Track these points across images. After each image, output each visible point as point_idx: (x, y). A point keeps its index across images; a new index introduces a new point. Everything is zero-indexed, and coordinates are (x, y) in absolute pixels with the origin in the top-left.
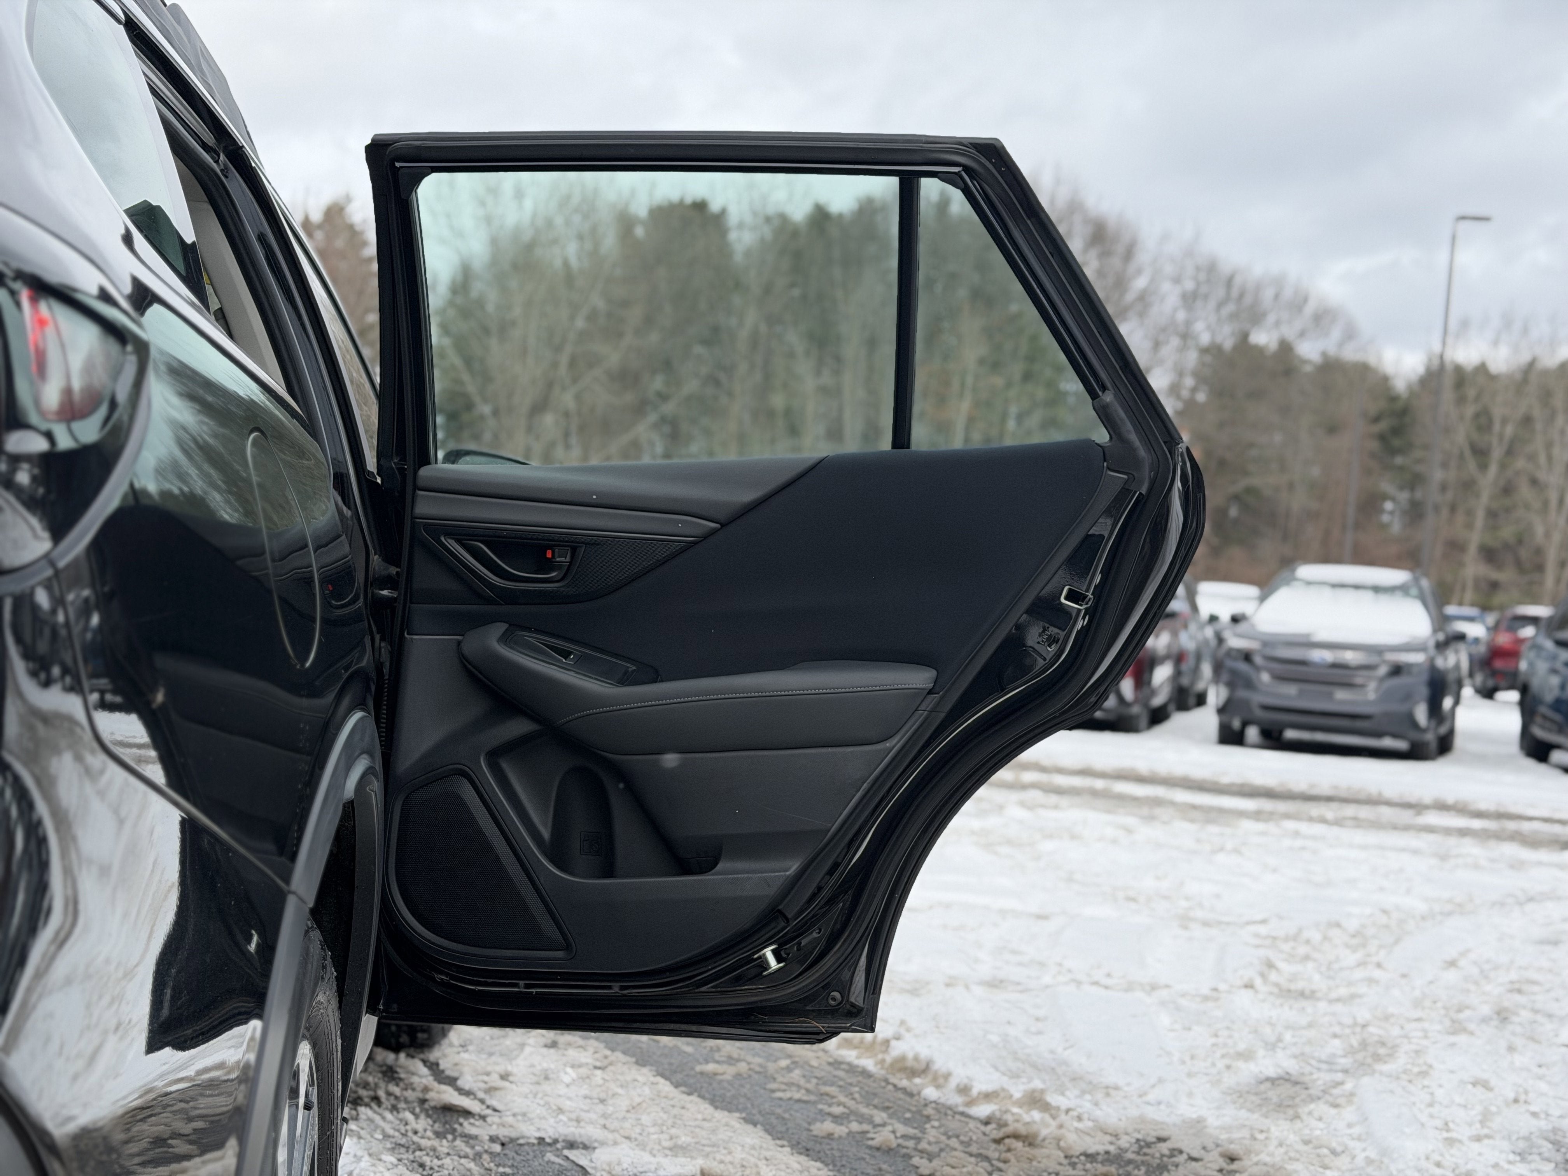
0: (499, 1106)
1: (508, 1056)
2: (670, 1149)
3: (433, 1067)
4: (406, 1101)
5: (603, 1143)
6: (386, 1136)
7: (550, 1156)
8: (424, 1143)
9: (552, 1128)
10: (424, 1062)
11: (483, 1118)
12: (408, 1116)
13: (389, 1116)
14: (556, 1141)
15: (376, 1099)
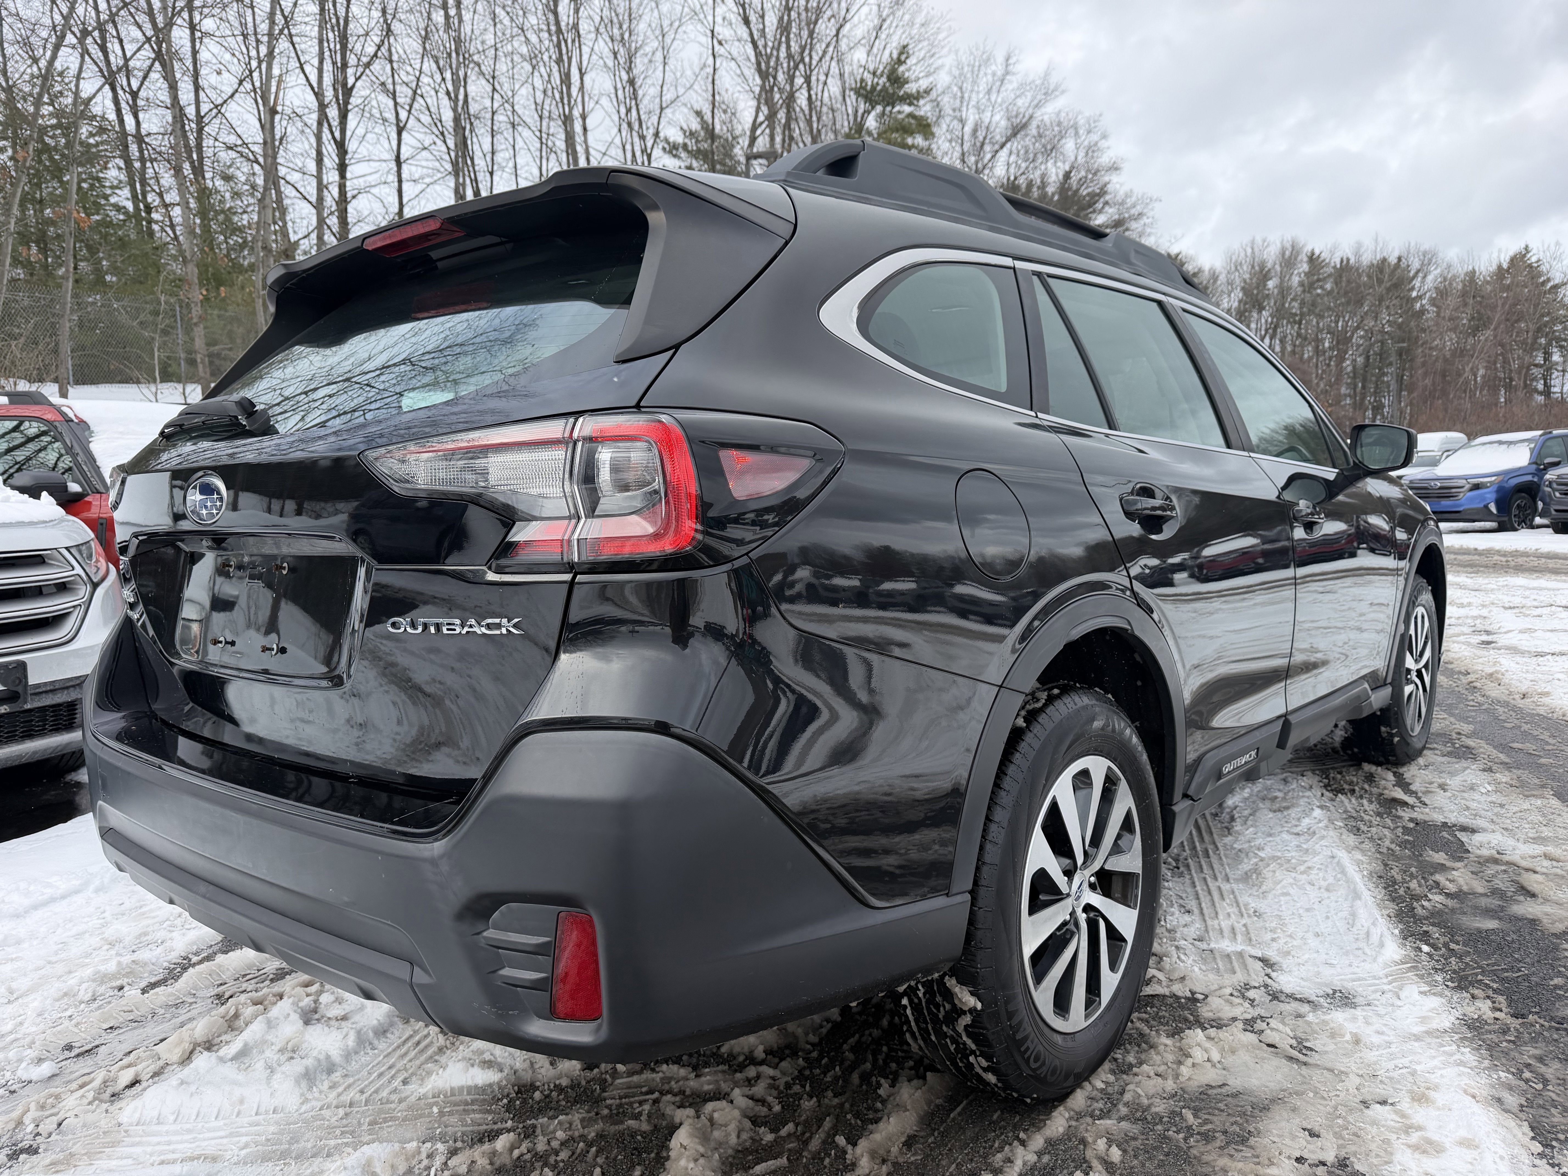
0: (1427, 802)
1: (1452, 774)
2: (1534, 839)
3: (1399, 777)
4: (1371, 794)
5: (1485, 830)
6: (1346, 811)
7: (1445, 834)
8: (1367, 818)
9: (1453, 818)
10: (1395, 773)
11: (1413, 807)
12: (1365, 802)
13: (1353, 800)
14: (1455, 825)
15: (1353, 791)
